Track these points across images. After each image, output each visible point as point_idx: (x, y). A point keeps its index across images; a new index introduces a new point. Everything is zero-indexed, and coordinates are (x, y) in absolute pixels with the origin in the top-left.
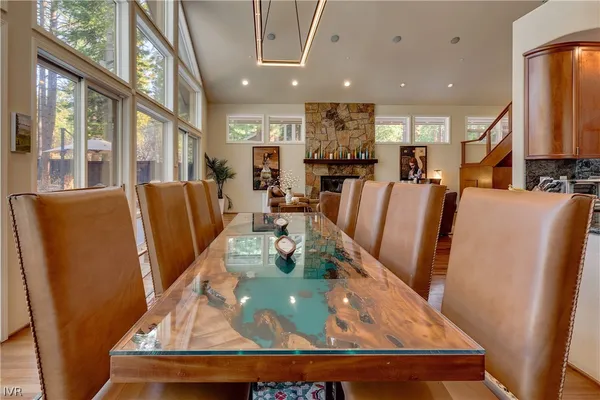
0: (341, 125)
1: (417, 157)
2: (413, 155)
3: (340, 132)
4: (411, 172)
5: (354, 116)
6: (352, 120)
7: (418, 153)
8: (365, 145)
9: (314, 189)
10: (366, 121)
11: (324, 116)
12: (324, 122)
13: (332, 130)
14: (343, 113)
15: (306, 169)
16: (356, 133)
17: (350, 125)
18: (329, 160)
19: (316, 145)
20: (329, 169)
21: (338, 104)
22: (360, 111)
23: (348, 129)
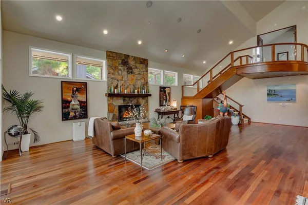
0: (130, 70)
1: (167, 93)
2: (165, 92)
3: (130, 76)
4: (164, 102)
5: (138, 65)
6: (136, 68)
7: (167, 91)
8: (144, 85)
9: (114, 115)
10: (144, 70)
11: (120, 62)
12: (120, 67)
13: (125, 73)
14: (132, 63)
15: (108, 100)
16: (139, 77)
17: (136, 71)
18: (124, 94)
19: (115, 83)
20: (124, 100)
21: (128, 56)
22: (141, 63)
23: (134, 73)
